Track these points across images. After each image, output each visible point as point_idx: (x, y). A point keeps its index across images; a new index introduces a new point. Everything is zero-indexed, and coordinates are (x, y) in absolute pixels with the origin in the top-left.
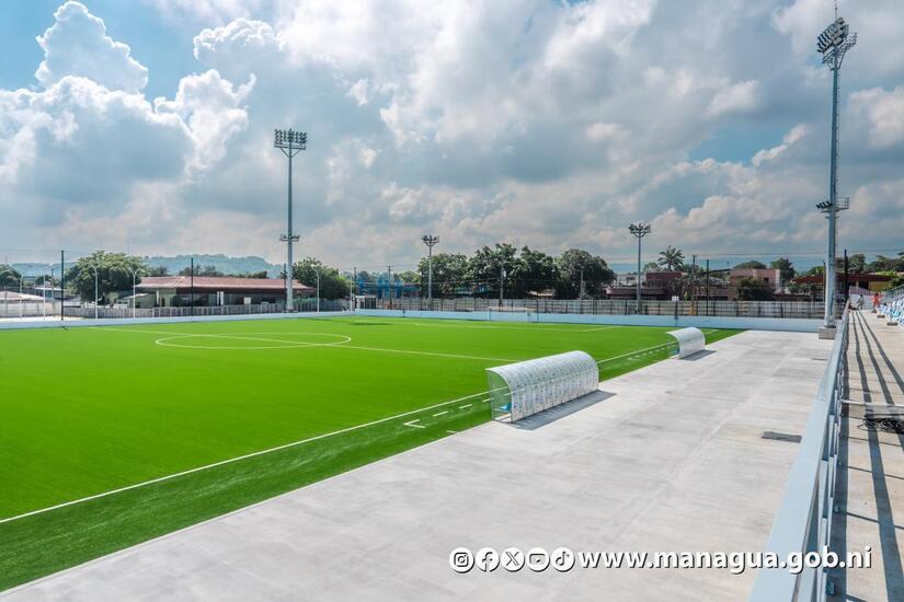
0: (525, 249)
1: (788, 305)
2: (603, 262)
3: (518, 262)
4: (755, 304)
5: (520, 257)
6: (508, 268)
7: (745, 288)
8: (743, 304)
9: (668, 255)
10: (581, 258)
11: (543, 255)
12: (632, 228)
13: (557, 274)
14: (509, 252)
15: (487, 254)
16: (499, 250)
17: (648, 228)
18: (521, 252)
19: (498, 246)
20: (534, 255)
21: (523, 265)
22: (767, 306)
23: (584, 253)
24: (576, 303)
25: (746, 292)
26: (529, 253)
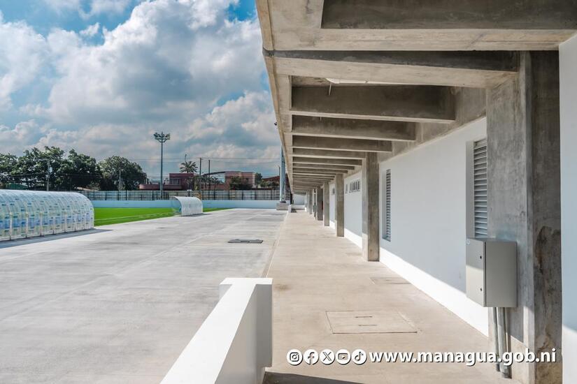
0: (72, 152)
1: (259, 193)
2: (139, 167)
3: (66, 162)
4: (239, 192)
5: (67, 158)
6: (55, 166)
7: (235, 183)
8: (233, 193)
9: (187, 166)
10: (121, 163)
11: (88, 158)
12: (156, 135)
13: (101, 173)
14: (57, 153)
15: (36, 153)
16: (48, 151)
17: (168, 136)
18: (69, 154)
19: (47, 148)
20: (80, 157)
21: (70, 164)
22: (247, 193)
23: (123, 159)
24: (115, 193)
25: (235, 185)
26: (76, 155)
